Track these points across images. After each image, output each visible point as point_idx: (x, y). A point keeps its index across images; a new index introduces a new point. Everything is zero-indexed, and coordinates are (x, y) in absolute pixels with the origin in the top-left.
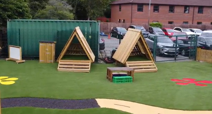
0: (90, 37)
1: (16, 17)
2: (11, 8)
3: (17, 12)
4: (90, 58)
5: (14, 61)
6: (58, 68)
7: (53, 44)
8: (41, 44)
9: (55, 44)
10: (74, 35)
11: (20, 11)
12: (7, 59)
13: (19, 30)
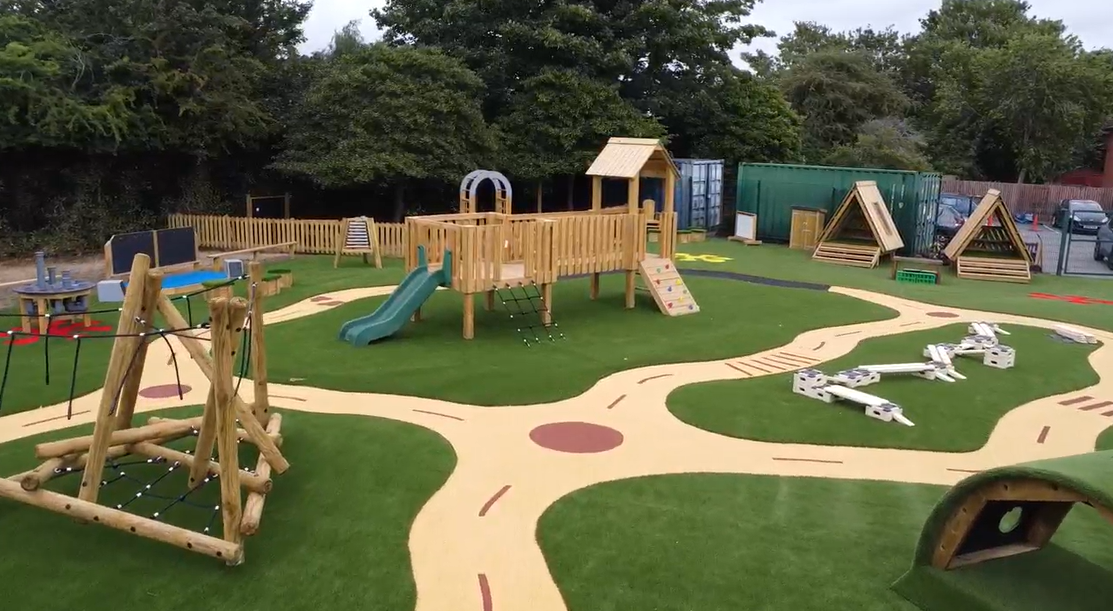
0: (901, 205)
1: (766, 158)
2: (755, 139)
3: (769, 146)
4: (880, 243)
5: (740, 241)
6: (814, 256)
7: (818, 214)
8: (795, 213)
9: (823, 215)
10: (852, 196)
11: (775, 144)
12: (730, 238)
13: (759, 184)
